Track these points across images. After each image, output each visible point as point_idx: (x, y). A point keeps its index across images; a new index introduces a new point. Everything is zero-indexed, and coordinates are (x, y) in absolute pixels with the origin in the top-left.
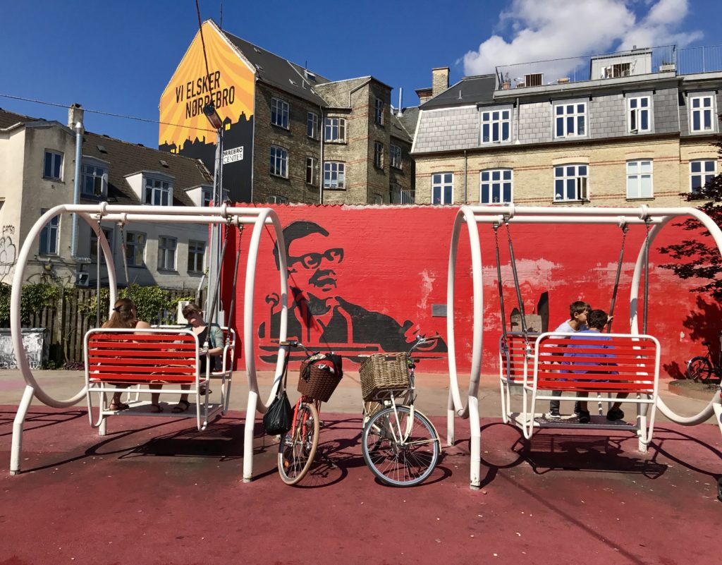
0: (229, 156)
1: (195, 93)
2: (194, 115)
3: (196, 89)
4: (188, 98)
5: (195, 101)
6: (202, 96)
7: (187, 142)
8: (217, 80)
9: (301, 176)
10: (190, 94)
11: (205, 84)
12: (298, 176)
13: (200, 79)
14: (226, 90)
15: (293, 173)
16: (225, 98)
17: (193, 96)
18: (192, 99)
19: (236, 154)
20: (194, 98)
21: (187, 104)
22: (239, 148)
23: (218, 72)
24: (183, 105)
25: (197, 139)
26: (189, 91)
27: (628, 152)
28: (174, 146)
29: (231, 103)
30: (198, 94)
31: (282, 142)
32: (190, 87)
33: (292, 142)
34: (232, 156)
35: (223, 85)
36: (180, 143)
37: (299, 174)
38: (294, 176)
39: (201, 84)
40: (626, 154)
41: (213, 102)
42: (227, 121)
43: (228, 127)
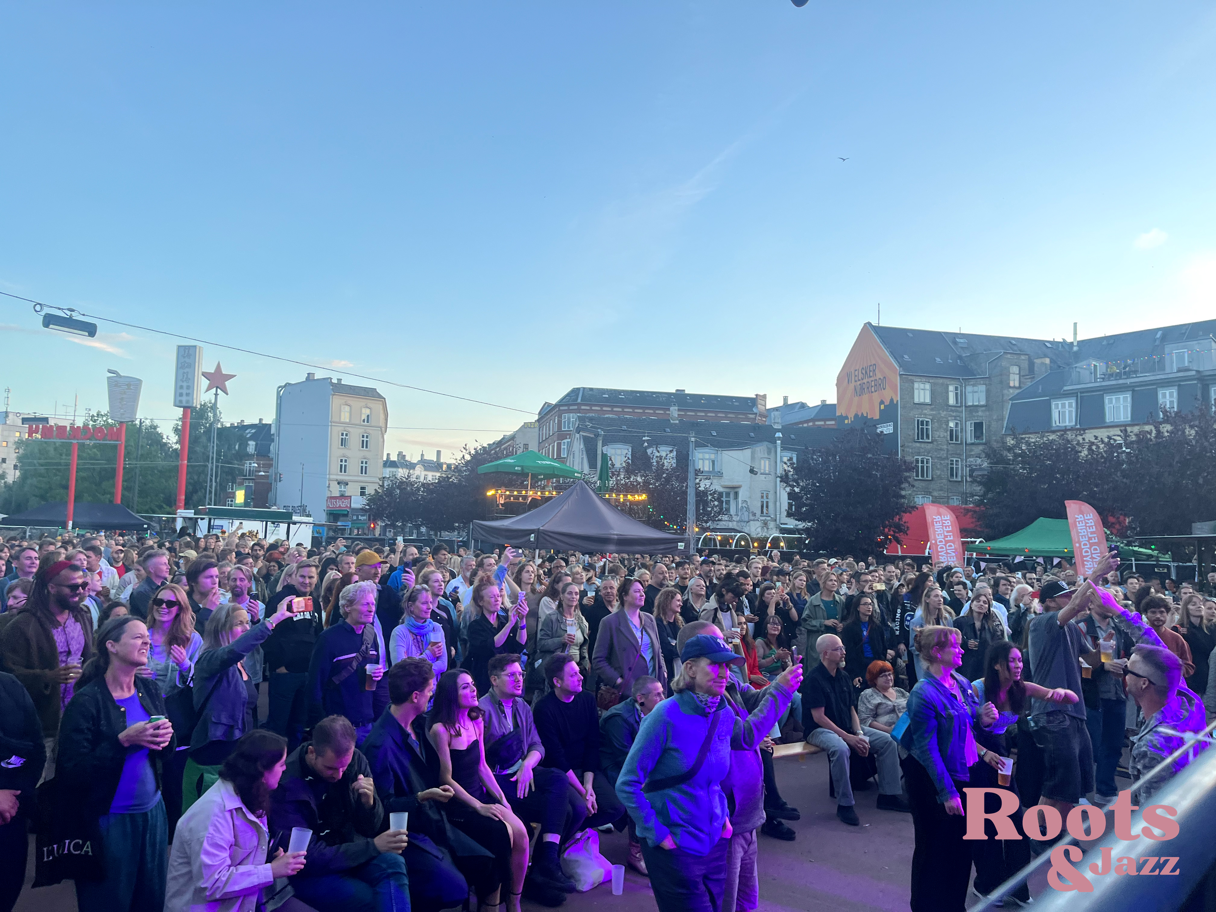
0: (884, 428)
1: (860, 378)
2: (860, 395)
3: (861, 376)
4: (856, 381)
5: (861, 385)
6: (865, 381)
7: (856, 416)
8: (874, 371)
9: (944, 437)
10: (856, 378)
11: (866, 372)
12: (942, 438)
13: (863, 368)
14: (880, 379)
15: (938, 436)
16: (880, 385)
17: (859, 380)
18: (859, 383)
19: (888, 428)
21: (855, 386)
22: (890, 424)
23: (875, 365)
24: (852, 385)
25: (862, 414)
26: (856, 376)
28: (847, 418)
29: (884, 389)
30: (862, 379)
32: (857, 372)
35: (879, 375)
36: (851, 416)
37: (942, 436)
38: (938, 438)
39: (864, 372)
41: (872, 386)
42: (882, 402)
43: (882, 407)
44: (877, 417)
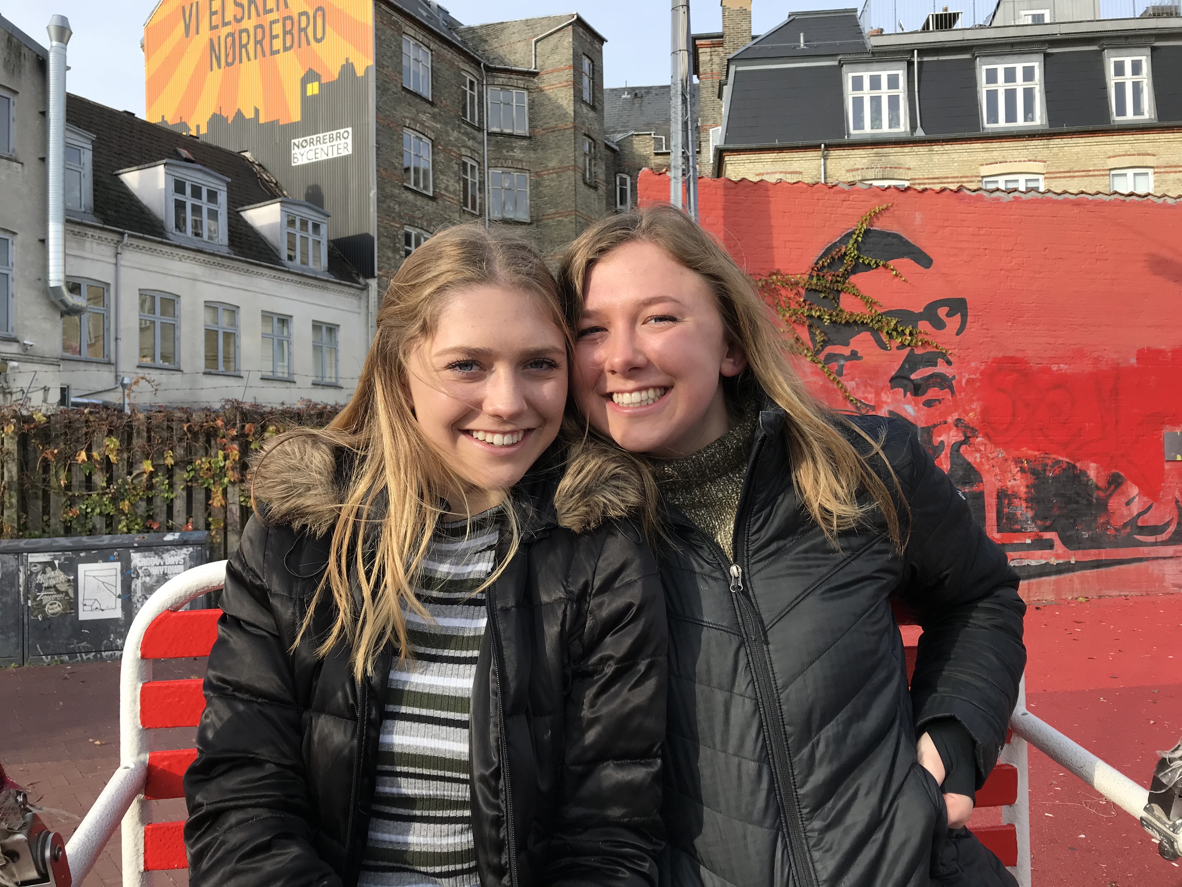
0: (319, 146)
1: (229, 17)
2: (229, 64)
3: (232, 11)
4: (212, 28)
5: (231, 35)
6: (249, 24)
7: (217, 119)
9: (454, 192)
10: (217, 20)
12: (450, 192)
14: (305, 13)
15: (443, 186)
16: (303, 30)
17: (225, 24)
18: (223, 31)
19: (335, 143)
20: (228, 29)
21: (211, 40)
22: (342, 131)
25: (239, 113)
26: (212, 13)
27: (1110, 154)
28: (183, 128)
29: (318, 40)
30: (239, 21)
31: (422, 124)
32: (217, 5)
33: (438, 126)
34: (324, 147)
36: (198, 121)
37: (451, 189)
38: (443, 192)
40: (1109, 157)
41: (273, 37)
42: (310, 76)
43: (313, 89)
44: (295, 115)
